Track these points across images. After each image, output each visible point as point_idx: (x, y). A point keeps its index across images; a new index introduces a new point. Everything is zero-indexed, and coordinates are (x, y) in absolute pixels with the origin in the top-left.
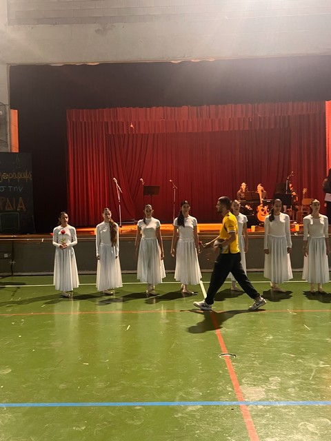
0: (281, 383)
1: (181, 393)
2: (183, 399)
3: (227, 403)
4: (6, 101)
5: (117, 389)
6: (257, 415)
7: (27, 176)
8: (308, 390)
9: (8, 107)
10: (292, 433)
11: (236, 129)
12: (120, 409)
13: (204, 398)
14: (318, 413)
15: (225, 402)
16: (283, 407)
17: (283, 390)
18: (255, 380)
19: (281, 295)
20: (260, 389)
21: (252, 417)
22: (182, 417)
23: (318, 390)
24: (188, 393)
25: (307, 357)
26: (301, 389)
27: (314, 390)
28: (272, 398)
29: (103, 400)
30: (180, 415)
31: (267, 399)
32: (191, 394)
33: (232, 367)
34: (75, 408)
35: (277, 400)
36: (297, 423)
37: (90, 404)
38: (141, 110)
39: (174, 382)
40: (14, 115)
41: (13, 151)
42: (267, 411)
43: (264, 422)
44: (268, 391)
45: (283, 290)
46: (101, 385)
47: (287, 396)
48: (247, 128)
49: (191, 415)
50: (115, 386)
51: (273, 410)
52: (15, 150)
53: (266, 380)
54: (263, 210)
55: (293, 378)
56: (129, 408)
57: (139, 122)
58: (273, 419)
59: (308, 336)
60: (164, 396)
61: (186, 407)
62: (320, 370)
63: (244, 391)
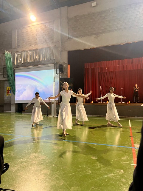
1: (111, 143)
4: (67, 62)
7: (72, 85)
9: (67, 64)
15: (127, 147)
30: (109, 148)
33: (133, 139)
38: (110, 62)
40: (69, 66)
41: (68, 77)
49: (113, 148)
52: (69, 77)
56: (93, 144)
57: (110, 67)
63: (135, 145)
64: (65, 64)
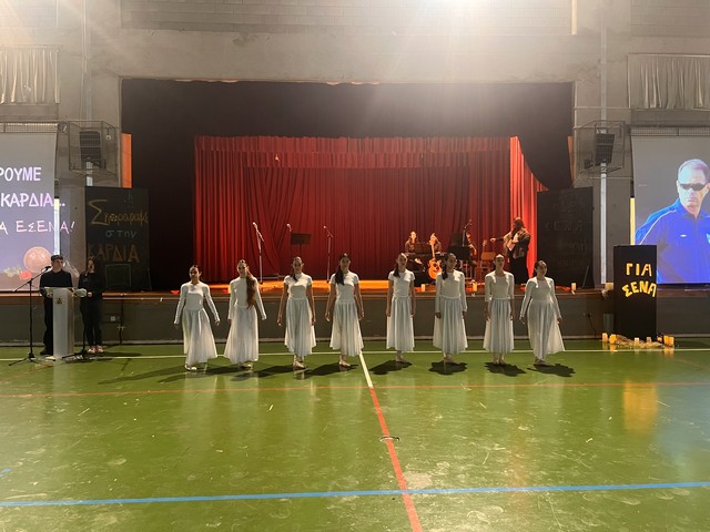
0: (450, 469)
1: (334, 482)
2: (336, 489)
3: (388, 492)
4: (117, 122)
5: (258, 479)
6: (422, 505)
7: (142, 218)
8: (480, 475)
9: (118, 131)
10: (460, 522)
11: (405, 166)
12: (262, 501)
13: (361, 487)
14: (490, 500)
15: (386, 491)
16: (451, 496)
17: (452, 477)
18: (420, 465)
19: (455, 368)
20: (426, 475)
21: (416, 507)
22: (335, 509)
23: (492, 476)
24: (341, 482)
25: (481, 439)
26: (472, 475)
27: (487, 476)
28: (439, 486)
29: (242, 493)
30: (333, 507)
31: (433, 487)
32: (347, 483)
33: (394, 451)
34: (208, 502)
35: (444, 488)
36: (466, 512)
37: (226, 497)
38: (289, 141)
39: (326, 470)
40: (127, 140)
41: (125, 186)
42: (433, 500)
43: (429, 511)
44: (434, 478)
45: (458, 362)
46: (238, 475)
47: (456, 483)
48: (418, 165)
49: (347, 507)
50: (255, 476)
51: (440, 498)
52: (127, 184)
53: (433, 465)
54: (435, 265)
55: (464, 462)
56: (273, 500)
57: (286, 155)
58: (439, 509)
59: (483, 415)
60: (315, 486)
61: (341, 498)
62: (495, 454)
63: (407, 479)
64: (111, 131)
